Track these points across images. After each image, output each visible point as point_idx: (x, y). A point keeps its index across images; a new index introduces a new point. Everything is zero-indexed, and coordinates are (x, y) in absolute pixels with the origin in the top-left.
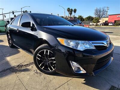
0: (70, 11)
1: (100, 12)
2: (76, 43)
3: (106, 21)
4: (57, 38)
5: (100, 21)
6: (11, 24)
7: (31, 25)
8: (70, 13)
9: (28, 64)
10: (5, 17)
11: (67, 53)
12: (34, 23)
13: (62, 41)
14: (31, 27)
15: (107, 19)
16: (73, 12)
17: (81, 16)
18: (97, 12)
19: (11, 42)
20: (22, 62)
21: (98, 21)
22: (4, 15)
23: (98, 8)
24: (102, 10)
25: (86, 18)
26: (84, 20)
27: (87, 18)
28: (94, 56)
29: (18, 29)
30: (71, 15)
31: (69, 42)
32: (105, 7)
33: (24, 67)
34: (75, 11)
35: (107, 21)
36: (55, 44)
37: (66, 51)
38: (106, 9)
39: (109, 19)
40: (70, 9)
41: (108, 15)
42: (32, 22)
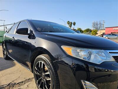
0: (70, 24)
1: (97, 24)
2: (89, 52)
3: (103, 33)
4: (62, 47)
5: (98, 33)
6: (8, 33)
7: (29, 32)
8: (70, 26)
9: (22, 82)
10: (6, 28)
11: (74, 67)
12: (32, 29)
13: (69, 50)
14: (28, 34)
15: (104, 31)
16: (72, 25)
17: (80, 29)
18: (95, 24)
19: (5, 53)
20: (15, 79)
21: (96, 33)
22: (5, 26)
23: (95, 22)
24: (99, 23)
25: (84, 30)
26: (83, 32)
27: (86, 30)
28: (112, 71)
29: (13, 37)
30: (71, 27)
31: (78, 51)
32: (101, 21)
33: (17, 85)
34: (74, 24)
35: (105, 33)
36: (57, 55)
37: (72, 64)
38: (102, 22)
39: (106, 31)
40: (70, 22)
41: (104, 28)
42: (30, 28)
